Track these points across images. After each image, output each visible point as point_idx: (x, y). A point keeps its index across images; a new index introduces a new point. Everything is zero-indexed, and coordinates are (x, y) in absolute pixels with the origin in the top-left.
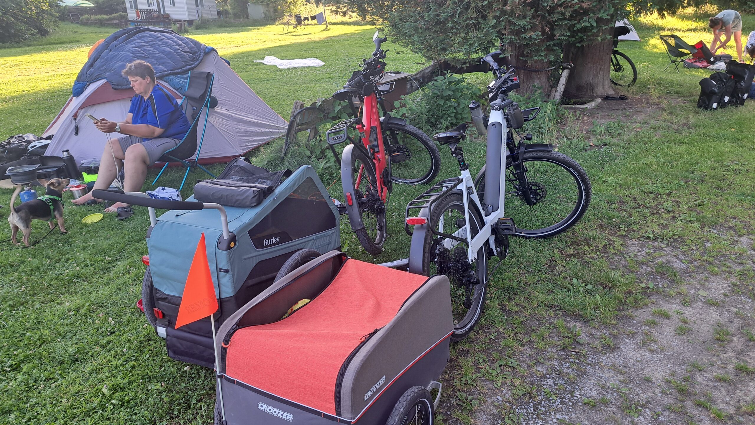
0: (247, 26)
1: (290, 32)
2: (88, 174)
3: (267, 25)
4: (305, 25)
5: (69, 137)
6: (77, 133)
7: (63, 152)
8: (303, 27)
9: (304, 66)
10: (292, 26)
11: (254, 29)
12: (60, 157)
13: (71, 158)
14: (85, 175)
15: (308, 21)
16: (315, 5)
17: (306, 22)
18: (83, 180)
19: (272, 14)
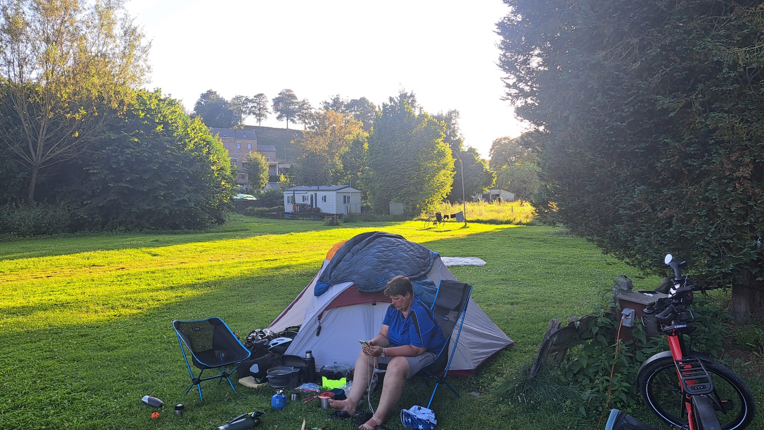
0: (388, 221)
1: (430, 228)
2: (328, 378)
3: (406, 220)
4: (444, 221)
5: (311, 338)
6: (318, 334)
7: (307, 353)
8: (442, 223)
9: (467, 264)
10: (432, 223)
11: (396, 224)
12: (300, 358)
13: (312, 359)
14: (324, 379)
15: (448, 218)
16: (450, 204)
17: (446, 219)
18: (321, 385)
19: (411, 211)
